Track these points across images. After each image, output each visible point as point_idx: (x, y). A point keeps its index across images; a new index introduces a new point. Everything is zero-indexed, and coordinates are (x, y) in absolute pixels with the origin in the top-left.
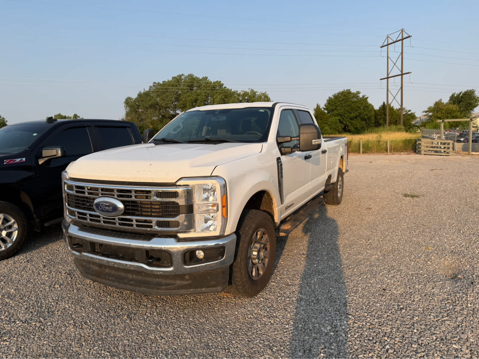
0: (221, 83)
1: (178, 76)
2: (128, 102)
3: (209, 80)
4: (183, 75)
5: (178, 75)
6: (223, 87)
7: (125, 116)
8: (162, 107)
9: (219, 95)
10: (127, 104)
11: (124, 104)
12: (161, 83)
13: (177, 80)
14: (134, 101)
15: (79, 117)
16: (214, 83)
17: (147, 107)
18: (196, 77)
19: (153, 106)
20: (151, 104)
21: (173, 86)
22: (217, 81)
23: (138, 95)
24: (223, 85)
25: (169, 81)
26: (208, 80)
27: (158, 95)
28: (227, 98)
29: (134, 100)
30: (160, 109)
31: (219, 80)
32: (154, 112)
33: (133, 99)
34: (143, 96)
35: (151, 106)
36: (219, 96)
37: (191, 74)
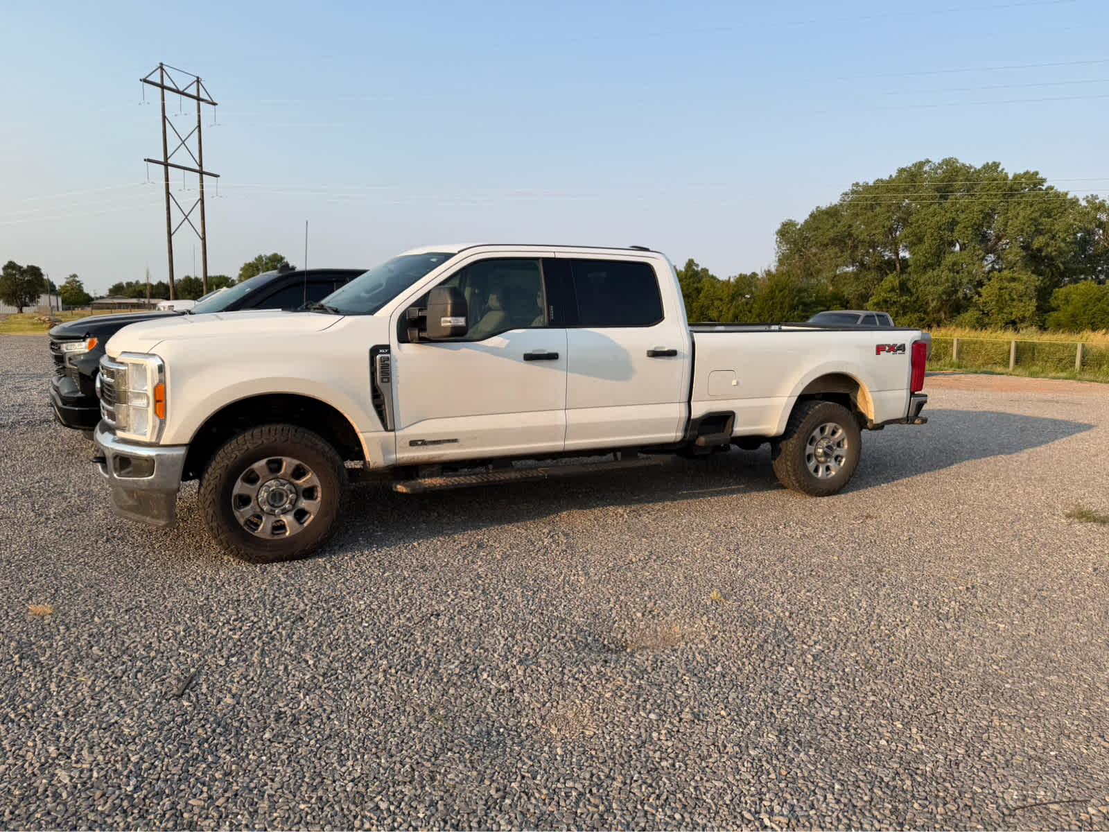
0: (1039, 176)
1: (915, 165)
2: (786, 232)
3: (1003, 169)
4: (928, 161)
5: (914, 162)
6: (1044, 188)
7: (776, 264)
8: (859, 241)
9: (1024, 209)
10: (783, 235)
11: (776, 236)
12: (871, 183)
13: (911, 177)
14: (800, 229)
15: (697, 265)
16: (1016, 177)
17: (825, 243)
18: (963, 165)
19: (840, 241)
20: (832, 235)
21: (896, 190)
22: (1027, 173)
23: (811, 216)
24: (1043, 181)
25: (891, 180)
26: (1000, 169)
27: (853, 214)
28: (1049, 216)
29: (798, 227)
30: (855, 247)
31: (1032, 170)
32: (839, 254)
33: (798, 224)
34: (819, 217)
35: (834, 241)
36: (1022, 214)
37: (950, 159)
